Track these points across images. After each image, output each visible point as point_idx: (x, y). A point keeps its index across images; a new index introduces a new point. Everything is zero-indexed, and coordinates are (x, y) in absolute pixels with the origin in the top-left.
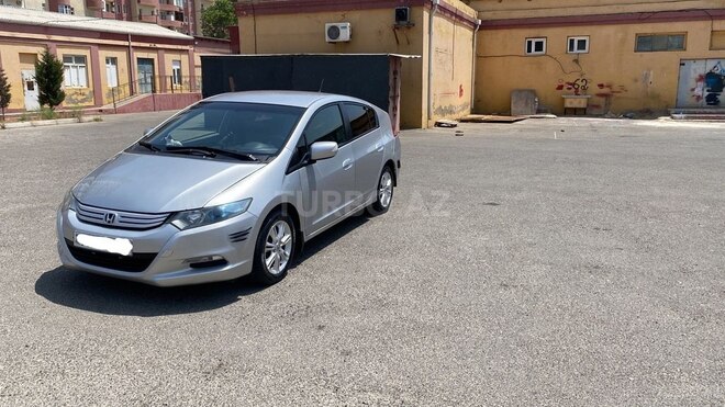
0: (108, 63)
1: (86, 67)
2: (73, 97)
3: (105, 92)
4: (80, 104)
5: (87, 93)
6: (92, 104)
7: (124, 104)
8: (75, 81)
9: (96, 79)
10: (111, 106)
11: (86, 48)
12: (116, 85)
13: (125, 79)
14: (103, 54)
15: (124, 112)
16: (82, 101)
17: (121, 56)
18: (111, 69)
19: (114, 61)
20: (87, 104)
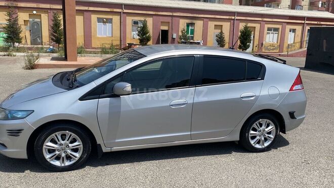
0: (290, 31)
1: (278, 34)
2: (269, 47)
3: (285, 45)
4: (271, 51)
5: (276, 46)
6: (278, 51)
7: (294, 52)
8: (271, 40)
9: (282, 39)
10: (286, 53)
11: (280, 24)
12: (293, 42)
13: (298, 39)
14: (289, 27)
15: (292, 56)
16: (273, 49)
17: (299, 29)
18: (292, 34)
19: (294, 31)
20: (275, 51)
